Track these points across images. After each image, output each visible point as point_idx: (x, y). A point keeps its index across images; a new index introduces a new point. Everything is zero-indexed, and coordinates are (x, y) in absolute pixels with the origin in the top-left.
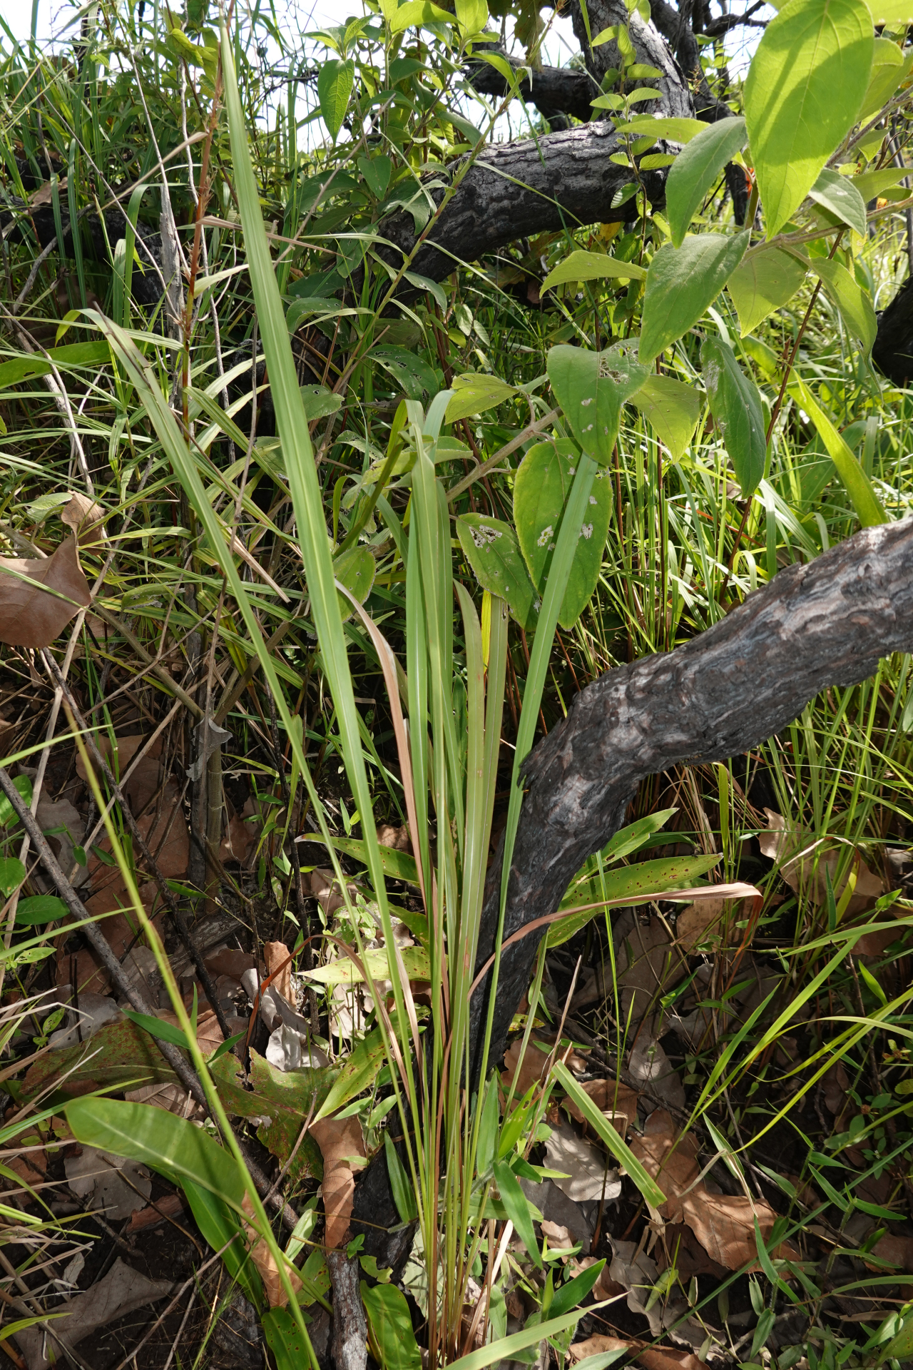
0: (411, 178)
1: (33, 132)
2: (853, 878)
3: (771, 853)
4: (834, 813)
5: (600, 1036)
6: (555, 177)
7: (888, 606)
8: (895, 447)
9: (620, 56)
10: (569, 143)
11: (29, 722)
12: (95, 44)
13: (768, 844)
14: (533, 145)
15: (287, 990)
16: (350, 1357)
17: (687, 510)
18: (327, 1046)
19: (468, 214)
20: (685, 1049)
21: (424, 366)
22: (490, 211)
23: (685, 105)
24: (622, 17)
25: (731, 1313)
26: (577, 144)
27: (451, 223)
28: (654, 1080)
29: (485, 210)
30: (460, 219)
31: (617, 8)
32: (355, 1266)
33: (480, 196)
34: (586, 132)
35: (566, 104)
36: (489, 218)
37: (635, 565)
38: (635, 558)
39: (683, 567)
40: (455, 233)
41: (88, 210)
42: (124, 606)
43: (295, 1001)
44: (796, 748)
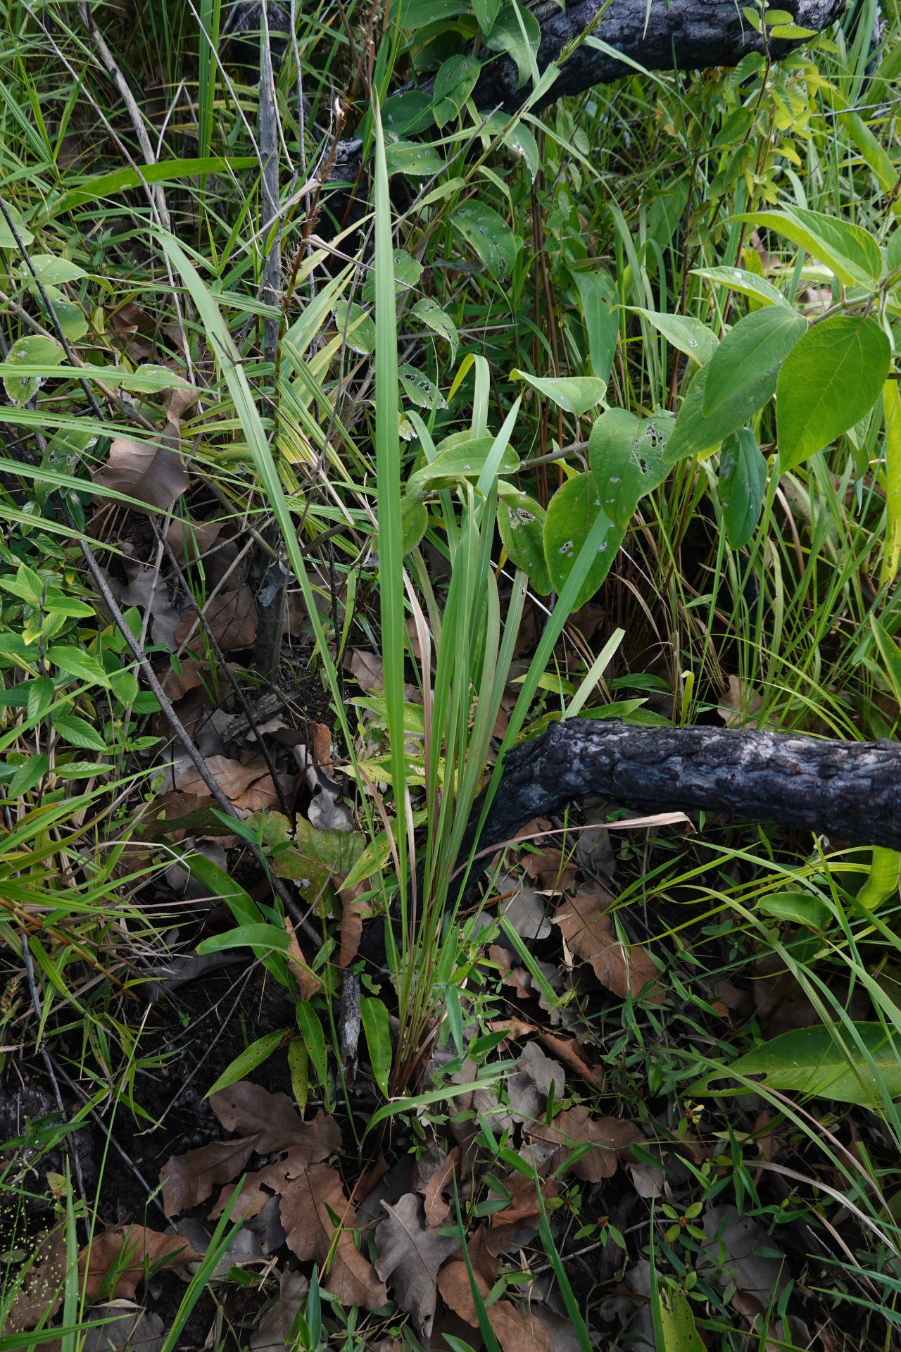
21: (505, 231)
32: (358, 979)
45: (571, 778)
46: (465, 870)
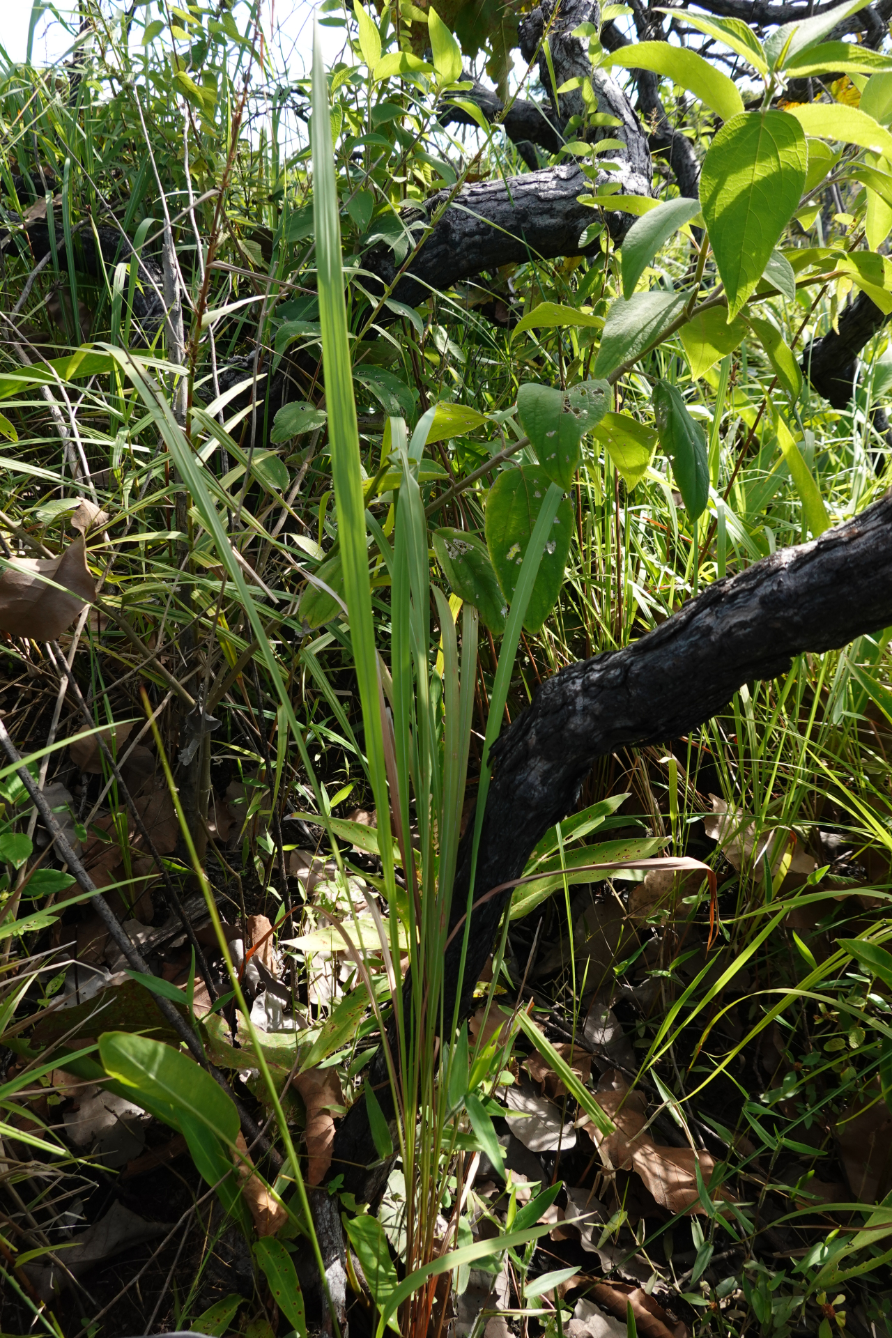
0: (391, 212)
1: (29, 151)
2: (787, 858)
3: (714, 835)
4: (772, 798)
5: (558, 1005)
6: (523, 215)
7: (796, 614)
8: (833, 463)
9: (584, 104)
10: (536, 185)
11: (24, 711)
12: (91, 72)
13: (713, 827)
14: (503, 186)
15: (268, 960)
16: (331, 1282)
17: (641, 520)
18: (306, 1011)
19: (442, 247)
20: (636, 1016)
21: (401, 385)
22: (463, 245)
23: (642, 150)
24: (585, 69)
25: (675, 1252)
26: (543, 186)
27: (427, 255)
28: (607, 1044)
29: (458, 244)
30: (435, 252)
31: (580, 60)
32: (335, 1203)
33: (454, 231)
34: (551, 175)
35: (533, 134)
36: (462, 251)
37: (594, 570)
38: (594, 563)
39: (637, 572)
40: (430, 264)
41: (81, 226)
42: (124, 603)
43: (276, 971)
44: (739, 740)
45: (576, 723)
46: (462, 929)
